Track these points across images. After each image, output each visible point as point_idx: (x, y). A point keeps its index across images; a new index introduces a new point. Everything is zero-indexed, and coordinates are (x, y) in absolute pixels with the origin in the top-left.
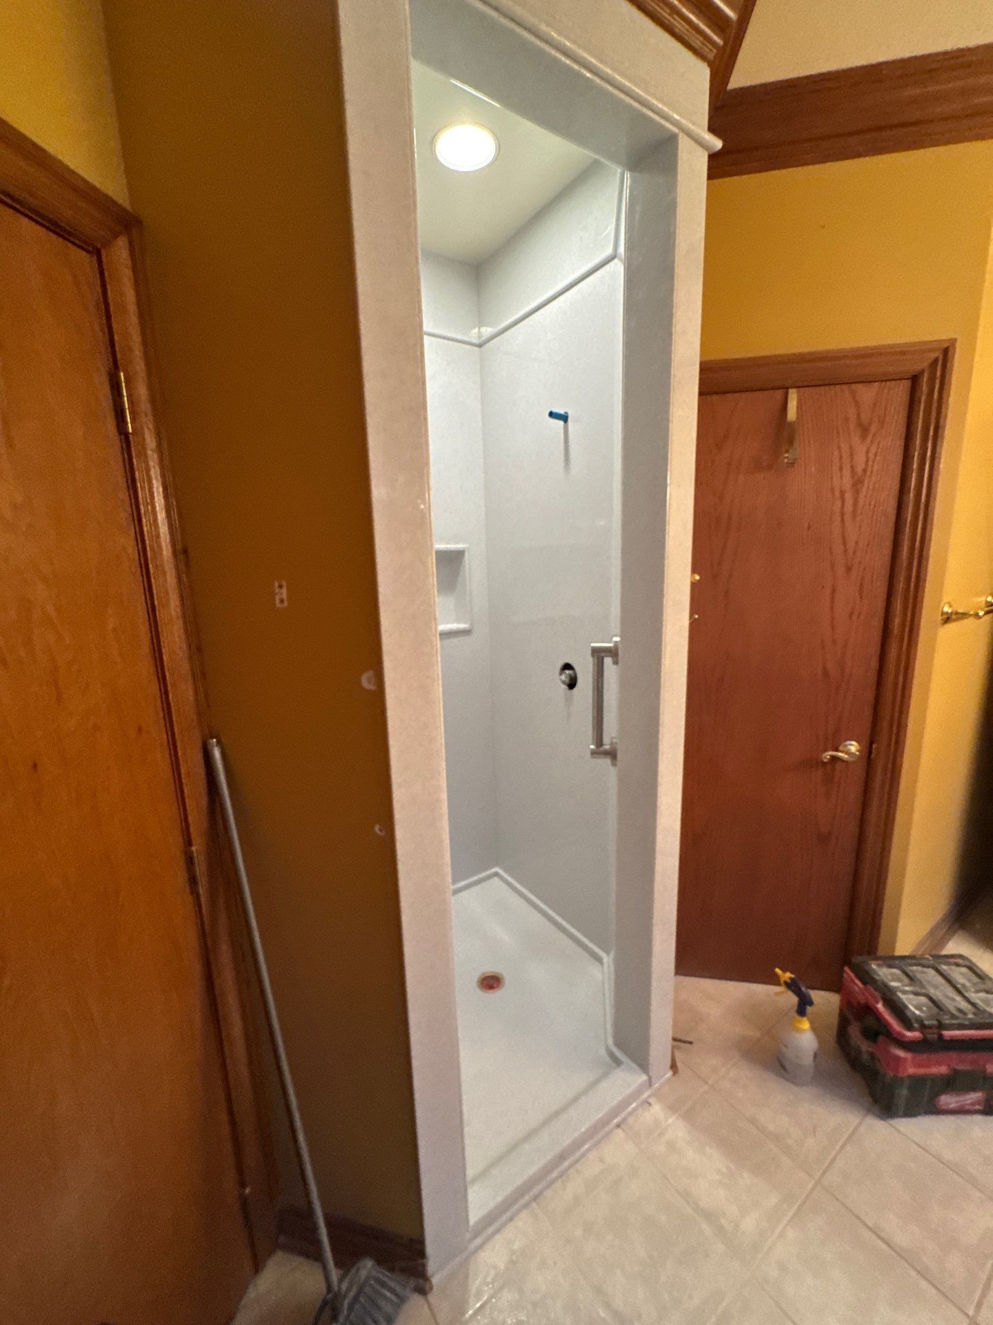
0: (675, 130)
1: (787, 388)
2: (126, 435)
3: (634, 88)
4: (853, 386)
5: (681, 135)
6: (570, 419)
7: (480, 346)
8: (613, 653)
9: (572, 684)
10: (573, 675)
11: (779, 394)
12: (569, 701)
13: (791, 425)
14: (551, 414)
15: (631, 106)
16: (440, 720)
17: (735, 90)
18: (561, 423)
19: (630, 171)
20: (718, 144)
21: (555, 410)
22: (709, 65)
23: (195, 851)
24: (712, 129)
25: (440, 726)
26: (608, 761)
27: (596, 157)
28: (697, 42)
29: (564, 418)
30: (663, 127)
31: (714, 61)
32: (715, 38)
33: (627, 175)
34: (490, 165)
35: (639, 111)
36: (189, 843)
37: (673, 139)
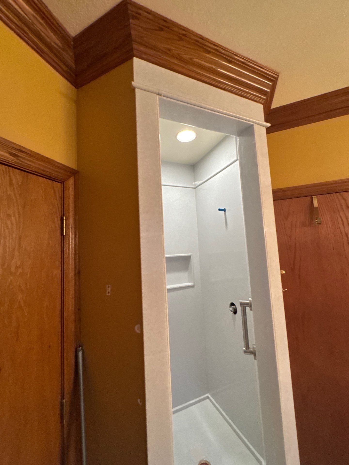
0: (252, 123)
1: (312, 196)
2: (64, 236)
3: (235, 115)
4: (341, 193)
5: (255, 125)
6: (226, 211)
7: (195, 188)
8: (249, 305)
9: (235, 312)
10: (235, 308)
11: (309, 198)
12: (234, 320)
13: (316, 208)
14: (219, 210)
15: (235, 120)
16: (168, 348)
17: (273, 109)
18: (224, 212)
19: (238, 136)
20: (269, 125)
21: (220, 208)
22: (262, 104)
23: (64, 402)
24: (266, 121)
25: (168, 350)
26: (252, 356)
27: (227, 134)
28: (257, 99)
29: (224, 210)
30: (247, 123)
31: (264, 103)
32: (263, 97)
33: (238, 138)
34: (194, 140)
35: (239, 120)
36: (63, 398)
37: (252, 126)
